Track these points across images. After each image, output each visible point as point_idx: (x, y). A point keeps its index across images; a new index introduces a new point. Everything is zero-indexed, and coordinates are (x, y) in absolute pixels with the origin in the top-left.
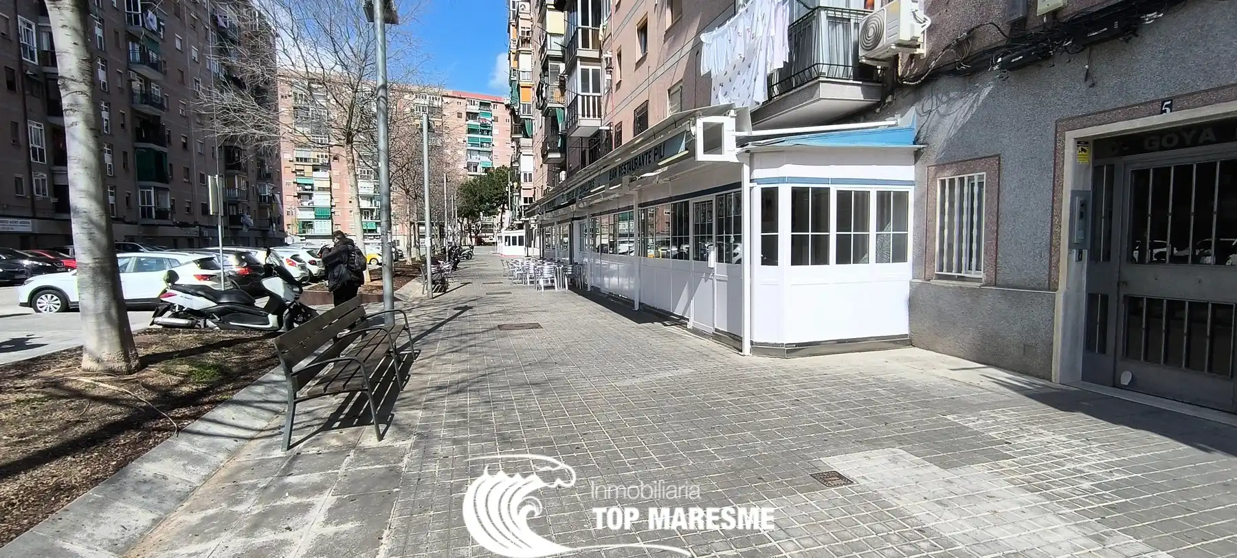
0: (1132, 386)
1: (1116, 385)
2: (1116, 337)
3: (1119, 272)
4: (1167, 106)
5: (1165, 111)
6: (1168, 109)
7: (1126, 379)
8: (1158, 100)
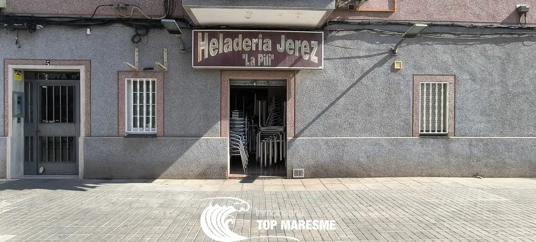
0: (44, 172)
1: (38, 173)
2: (37, 154)
3: (37, 127)
4: (48, 63)
5: (47, 64)
6: (48, 64)
7: (41, 170)
8: (45, 60)
